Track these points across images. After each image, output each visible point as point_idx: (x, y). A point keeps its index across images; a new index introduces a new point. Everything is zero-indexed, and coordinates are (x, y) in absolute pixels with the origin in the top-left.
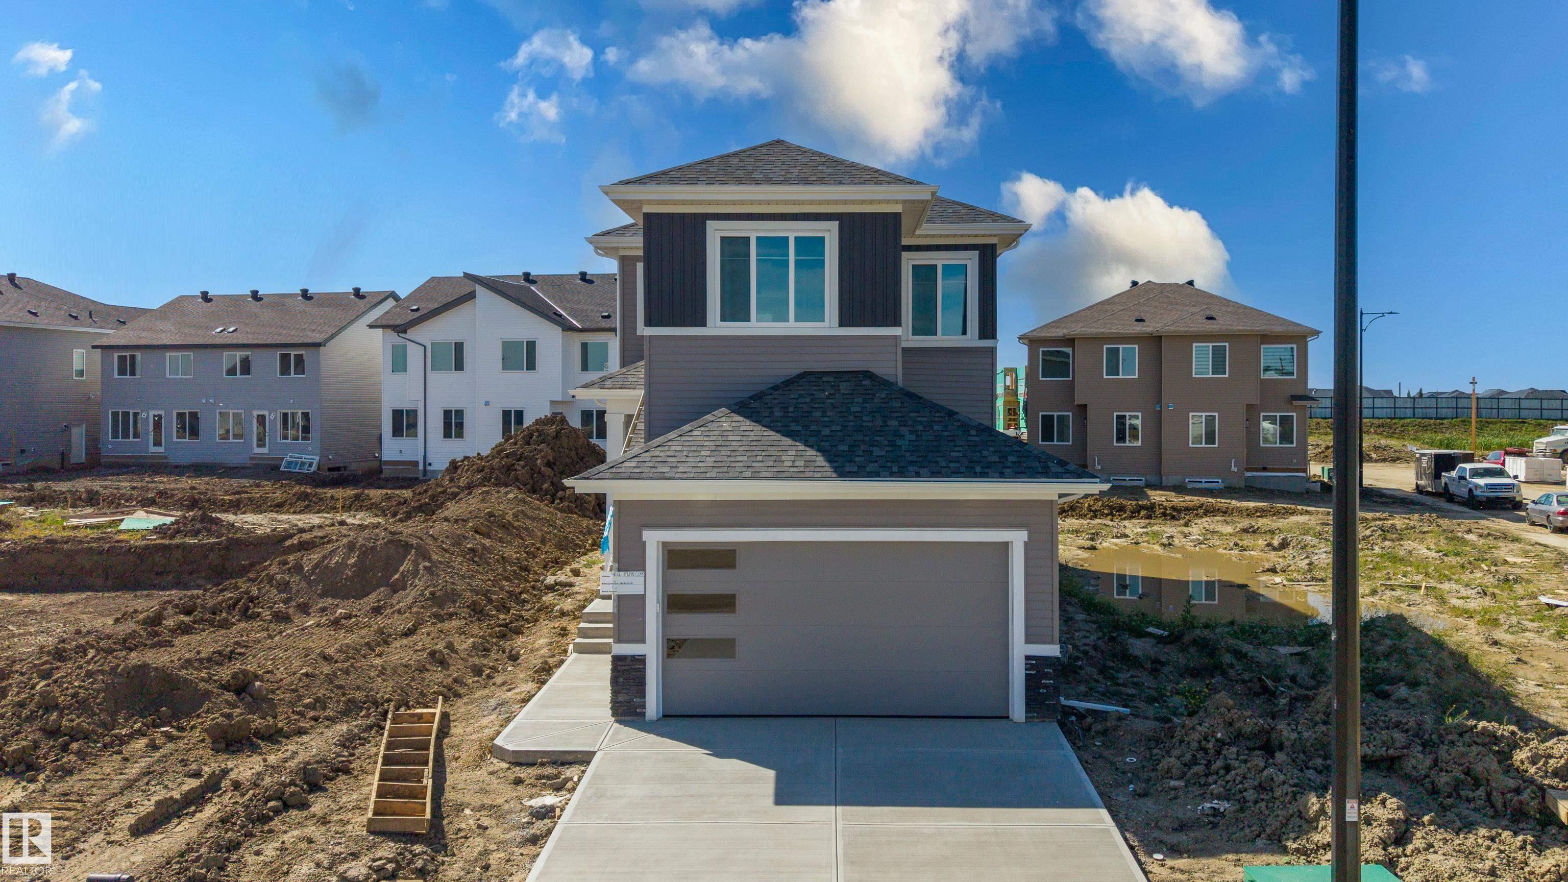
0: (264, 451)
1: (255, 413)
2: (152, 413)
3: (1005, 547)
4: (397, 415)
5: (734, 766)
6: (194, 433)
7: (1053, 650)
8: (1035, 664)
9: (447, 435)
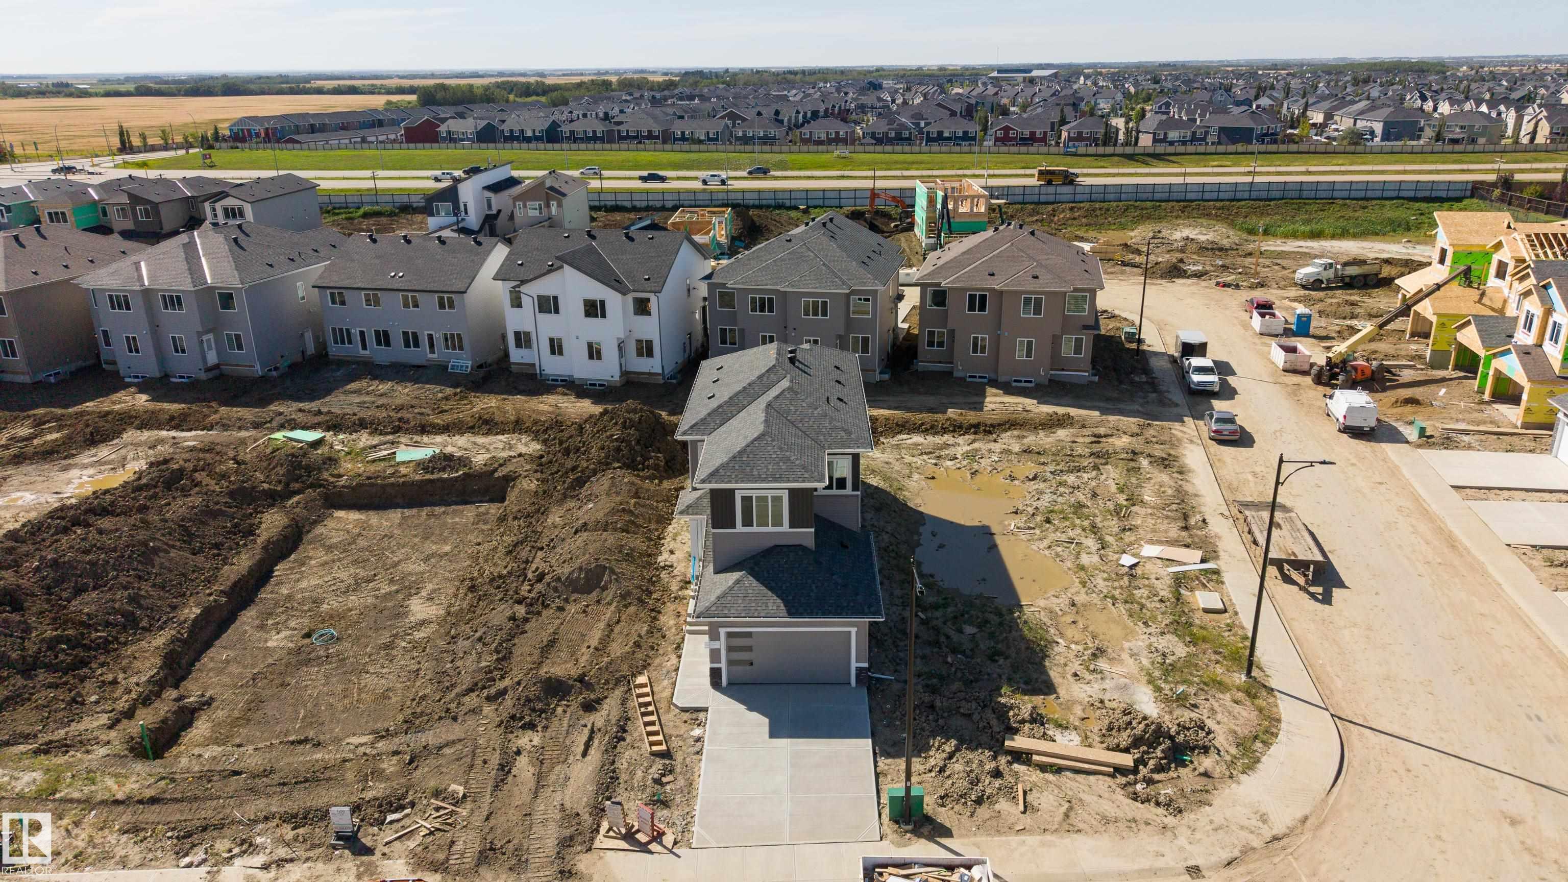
0: (435, 356)
1: (426, 333)
2: (358, 330)
3: (850, 632)
4: (517, 334)
5: (755, 716)
6: (388, 344)
7: (866, 665)
8: (859, 670)
9: (553, 352)
